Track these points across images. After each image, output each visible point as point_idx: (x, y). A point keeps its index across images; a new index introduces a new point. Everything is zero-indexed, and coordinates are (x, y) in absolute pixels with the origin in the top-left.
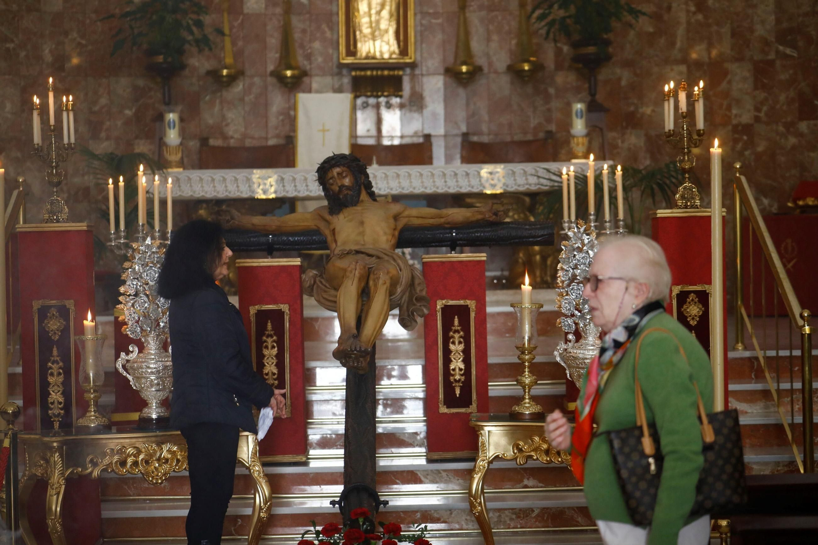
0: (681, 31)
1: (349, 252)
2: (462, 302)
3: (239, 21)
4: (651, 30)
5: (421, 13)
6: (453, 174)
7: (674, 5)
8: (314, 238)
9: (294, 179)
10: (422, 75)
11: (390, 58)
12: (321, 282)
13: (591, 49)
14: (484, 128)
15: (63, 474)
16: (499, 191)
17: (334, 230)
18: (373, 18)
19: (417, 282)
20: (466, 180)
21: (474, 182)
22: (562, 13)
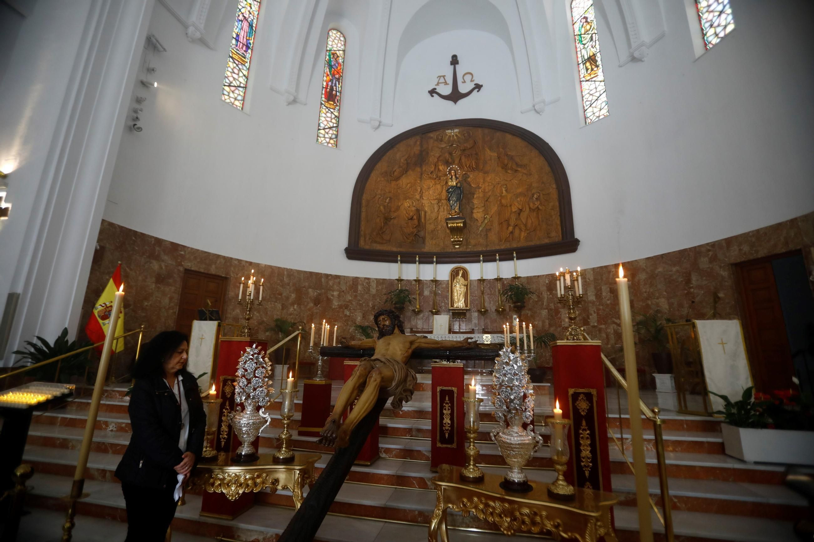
2: (450, 388)
3: (421, 297)
4: (536, 299)
10: (472, 312)
11: (463, 308)
13: (519, 304)
16: (489, 343)
17: (376, 347)
18: (458, 297)
20: (479, 339)
21: (482, 340)
22: (511, 293)
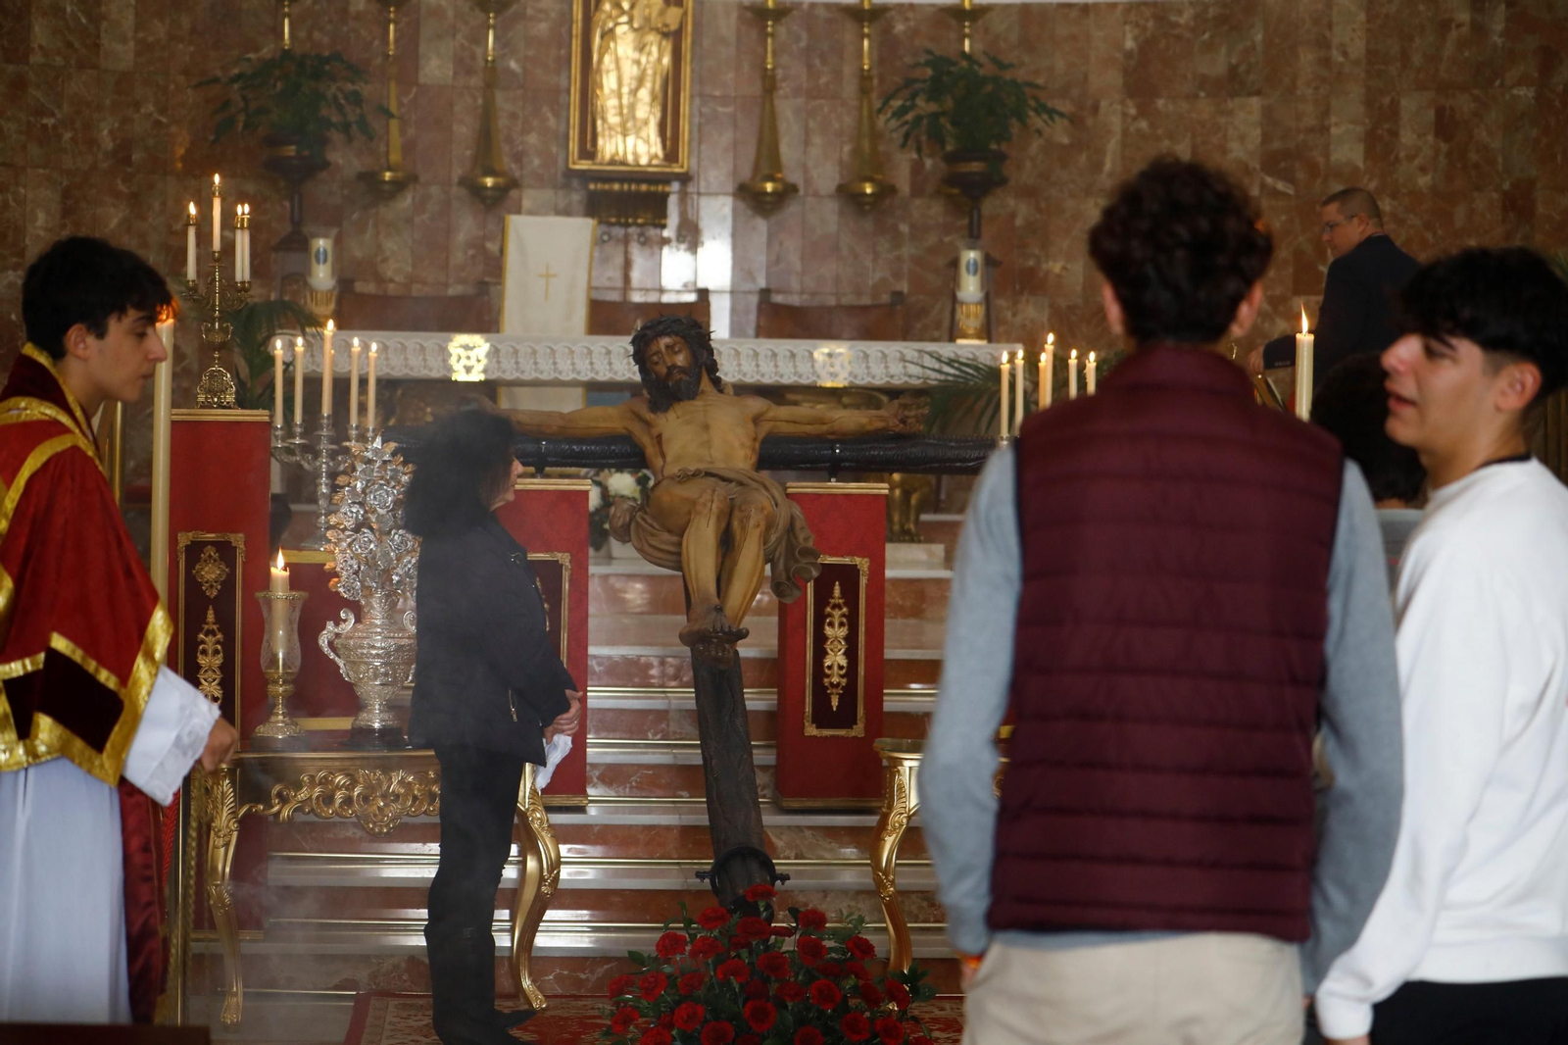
0: (1112, 145)
1: (696, 474)
2: (847, 560)
3: (412, 96)
4: (1066, 140)
5: (701, 95)
6: (770, 353)
7: (1103, 104)
8: (613, 447)
9: (516, 352)
10: (699, 194)
11: (649, 165)
12: (644, 520)
13: (976, 167)
14: (795, 285)
15: (234, 813)
16: (840, 385)
17: (659, 437)
18: (625, 101)
19: (798, 524)
20: (791, 365)
21: (804, 368)
22: (933, 107)
